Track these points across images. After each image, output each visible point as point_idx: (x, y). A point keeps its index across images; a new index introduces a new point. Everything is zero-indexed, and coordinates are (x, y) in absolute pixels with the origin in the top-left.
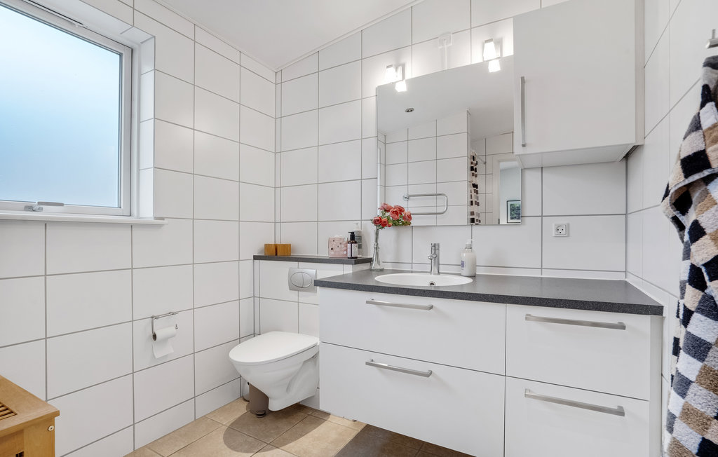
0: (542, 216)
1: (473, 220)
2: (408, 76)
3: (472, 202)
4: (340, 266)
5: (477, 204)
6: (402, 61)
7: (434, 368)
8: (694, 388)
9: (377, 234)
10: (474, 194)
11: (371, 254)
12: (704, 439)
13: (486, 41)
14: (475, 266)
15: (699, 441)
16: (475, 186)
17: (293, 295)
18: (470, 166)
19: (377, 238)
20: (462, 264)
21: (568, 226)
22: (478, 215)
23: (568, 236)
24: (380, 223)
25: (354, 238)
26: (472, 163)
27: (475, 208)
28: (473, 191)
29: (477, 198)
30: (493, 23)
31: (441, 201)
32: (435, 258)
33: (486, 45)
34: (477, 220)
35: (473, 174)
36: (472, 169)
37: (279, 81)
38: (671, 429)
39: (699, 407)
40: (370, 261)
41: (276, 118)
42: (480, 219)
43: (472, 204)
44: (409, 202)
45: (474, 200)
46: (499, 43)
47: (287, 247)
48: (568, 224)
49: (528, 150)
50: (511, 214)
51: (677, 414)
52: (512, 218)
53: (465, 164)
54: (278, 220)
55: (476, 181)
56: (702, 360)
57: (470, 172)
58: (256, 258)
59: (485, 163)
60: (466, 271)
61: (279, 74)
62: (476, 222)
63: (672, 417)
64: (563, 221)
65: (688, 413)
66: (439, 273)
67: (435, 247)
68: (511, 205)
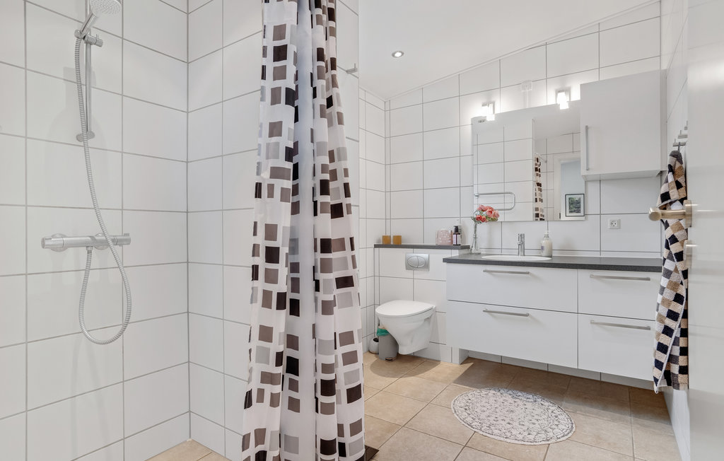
0: (600, 214)
1: (537, 215)
2: (497, 111)
3: (536, 199)
4: (449, 251)
5: (541, 200)
6: (493, 100)
7: (530, 312)
8: (666, 290)
9: (476, 227)
10: (538, 192)
11: (469, 242)
12: (669, 310)
13: (559, 92)
14: (551, 250)
15: (667, 310)
16: (539, 185)
17: (410, 273)
18: (534, 167)
19: (475, 231)
20: (542, 248)
21: (619, 221)
22: (542, 210)
23: (620, 228)
24: (479, 220)
25: (457, 230)
26: (536, 165)
27: (539, 204)
28: (537, 189)
29: (541, 195)
30: (564, 76)
31: (509, 199)
32: (522, 244)
33: (559, 94)
34: (541, 215)
35: (537, 175)
36: (536, 169)
37: (388, 109)
38: (657, 310)
39: (667, 297)
40: (468, 247)
41: (385, 138)
42: (544, 214)
43: (536, 201)
44: (479, 199)
45: (538, 197)
46: (567, 91)
47: (398, 238)
48: (620, 220)
49: (591, 173)
50: (570, 208)
51: (660, 302)
52: (571, 212)
53: (531, 166)
54: (388, 217)
55: (540, 180)
56: (669, 278)
57: (535, 173)
58: (376, 246)
59: (546, 162)
60: (545, 253)
61: (387, 103)
62: (540, 217)
63: (658, 304)
64: (616, 218)
65: (664, 301)
66: (524, 255)
67: (522, 237)
68: (569, 199)
